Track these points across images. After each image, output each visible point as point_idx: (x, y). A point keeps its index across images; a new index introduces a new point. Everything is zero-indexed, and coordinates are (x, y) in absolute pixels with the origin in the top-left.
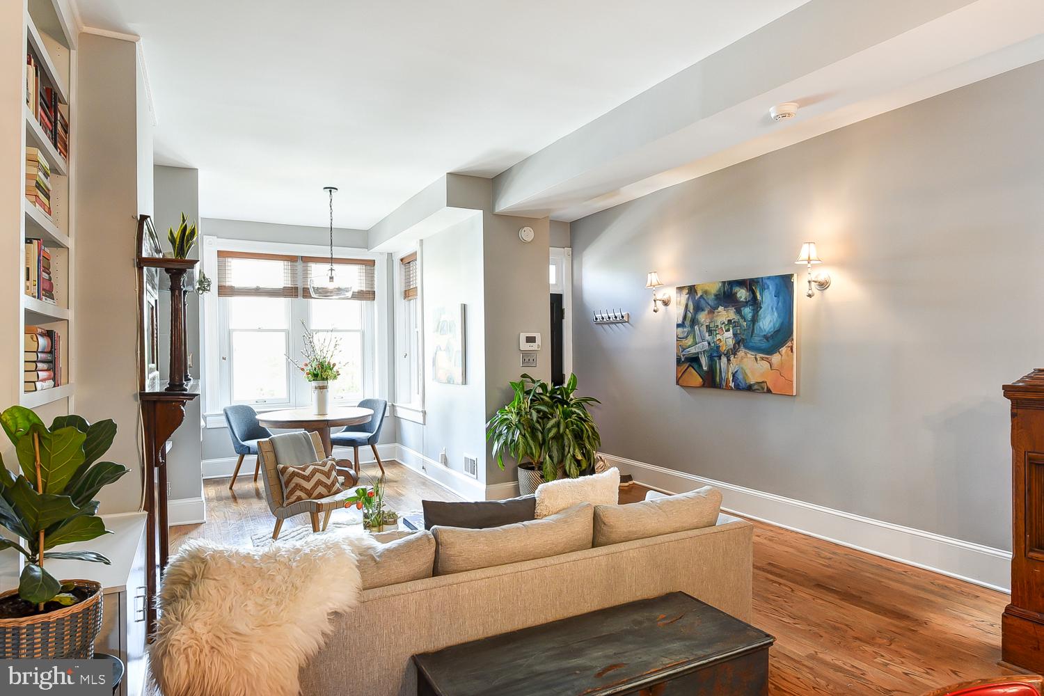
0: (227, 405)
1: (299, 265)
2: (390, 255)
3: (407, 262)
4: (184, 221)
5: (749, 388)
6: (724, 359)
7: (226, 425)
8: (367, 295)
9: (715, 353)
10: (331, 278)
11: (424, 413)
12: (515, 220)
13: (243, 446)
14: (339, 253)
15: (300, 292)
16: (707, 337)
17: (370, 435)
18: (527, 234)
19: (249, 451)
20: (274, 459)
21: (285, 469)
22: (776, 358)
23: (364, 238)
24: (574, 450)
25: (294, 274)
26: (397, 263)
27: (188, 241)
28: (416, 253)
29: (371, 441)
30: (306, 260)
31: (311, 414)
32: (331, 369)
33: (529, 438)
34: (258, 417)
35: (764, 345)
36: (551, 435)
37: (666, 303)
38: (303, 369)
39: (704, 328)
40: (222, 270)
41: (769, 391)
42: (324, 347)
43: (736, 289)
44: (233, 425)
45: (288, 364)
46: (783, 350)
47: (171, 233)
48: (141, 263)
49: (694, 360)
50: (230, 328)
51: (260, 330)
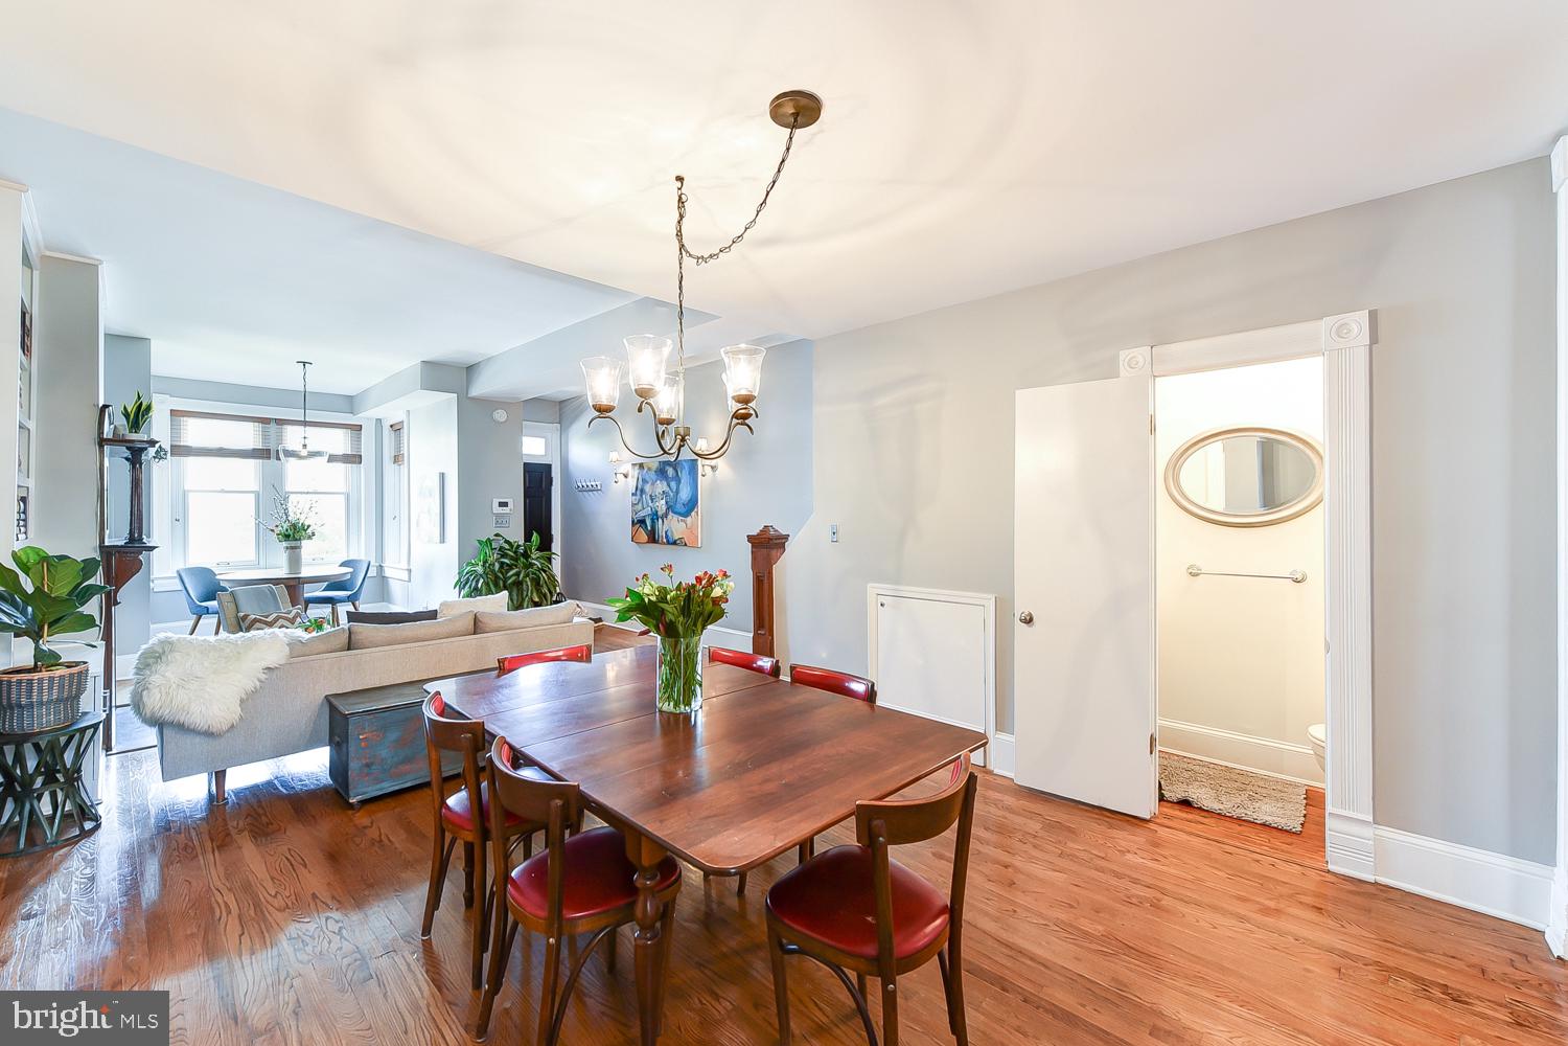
0: (181, 566)
1: (273, 427)
2: (379, 421)
3: (397, 428)
4: (139, 398)
5: (675, 543)
6: (660, 520)
7: (180, 587)
8: (354, 459)
9: (655, 516)
10: (305, 446)
11: (410, 571)
12: (489, 404)
13: (201, 606)
14: (311, 416)
15: (273, 454)
16: (651, 504)
17: (349, 593)
18: (500, 415)
19: (207, 611)
20: (234, 607)
21: (246, 616)
22: (689, 519)
23: (350, 403)
24: (532, 593)
25: (265, 436)
26: (387, 431)
27: (143, 416)
28: (402, 422)
29: (352, 599)
30: (280, 422)
31: (282, 572)
32: (305, 531)
33: (492, 586)
34: (218, 577)
35: (683, 510)
36: (510, 581)
37: (626, 476)
38: (272, 531)
39: (648, 498)
40: (175, 429)
41: (686, 545)
42: (298, 510)
43: (667, 468)
44: (187, 585)
45: (258, 525)
46: (693, 513)
47: (125, 408)
48: (102, 442)
49: (642, 522)
50: (186, 488)
51: (223, 491)
